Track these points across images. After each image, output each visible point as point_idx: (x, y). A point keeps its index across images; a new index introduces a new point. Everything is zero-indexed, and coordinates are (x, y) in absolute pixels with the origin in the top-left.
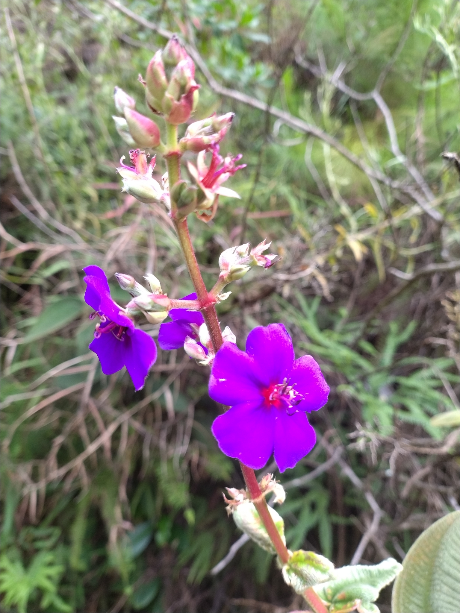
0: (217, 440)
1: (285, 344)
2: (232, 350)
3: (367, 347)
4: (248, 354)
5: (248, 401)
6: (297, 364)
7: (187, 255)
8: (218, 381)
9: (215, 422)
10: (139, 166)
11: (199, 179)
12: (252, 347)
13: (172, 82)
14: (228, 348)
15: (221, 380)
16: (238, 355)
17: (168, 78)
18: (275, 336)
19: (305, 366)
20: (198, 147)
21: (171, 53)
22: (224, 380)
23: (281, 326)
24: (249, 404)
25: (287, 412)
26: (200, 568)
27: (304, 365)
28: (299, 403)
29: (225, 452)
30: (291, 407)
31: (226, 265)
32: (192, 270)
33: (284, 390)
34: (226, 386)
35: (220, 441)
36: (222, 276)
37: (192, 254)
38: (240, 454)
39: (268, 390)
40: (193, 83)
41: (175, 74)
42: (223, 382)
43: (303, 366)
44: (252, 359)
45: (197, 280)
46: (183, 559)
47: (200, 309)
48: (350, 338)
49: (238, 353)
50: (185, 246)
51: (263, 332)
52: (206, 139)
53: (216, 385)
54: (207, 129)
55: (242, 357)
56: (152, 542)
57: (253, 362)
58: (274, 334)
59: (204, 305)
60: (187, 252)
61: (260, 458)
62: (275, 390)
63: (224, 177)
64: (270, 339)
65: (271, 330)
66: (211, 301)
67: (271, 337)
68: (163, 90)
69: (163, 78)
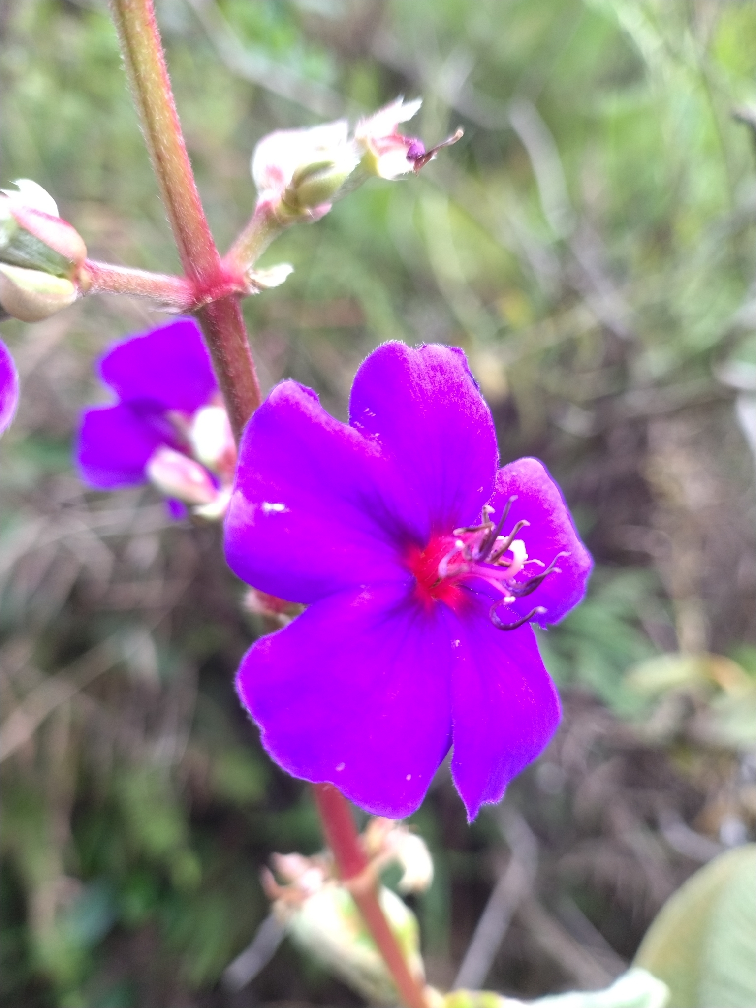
0: (257, 723)
1: (474, 408)
2: (307, 408)
4: (359, 430)
5: (363, 586)
6: (507, 479)
7: (149, 98)
8: (259, 513)
9: (249, 660)
12: (371, 410)
14: (292, 401)
15: (268, 507)
16: (328, 429)
18: (442, 382)
19: (529, 484)
22: (279, 507)
23: (457, 354)
24: (366, 595)
25: (496, 619)
27: (525, 480)
28: (535, 588)
29: (286, 764)
30: (509, 599)
31: (278, 174)
32: (166, 155)
33: (487, 544)
34: (287, 530)
35: (267, 727)
36: (267, 205)
37: (167, 97)
38: (340, 768)
39: (423, 555)
42: (279, 514)
43: (524, 484)
44: (374, 447)
45: (181, 195)
47: (194, 304)
49: (328, 424)
50: (140, 58)
51: (405, 360)
53: (252, 523)
55: (339, 435)
57: (378, 455)
58: (438, 373)
59: (208, 291)
60: (149, 85)
61: (409, 777)
62: (459, 544)
64: (429, 387)
65: (429, 362)
66: (228, 280)
67: (432, 381)
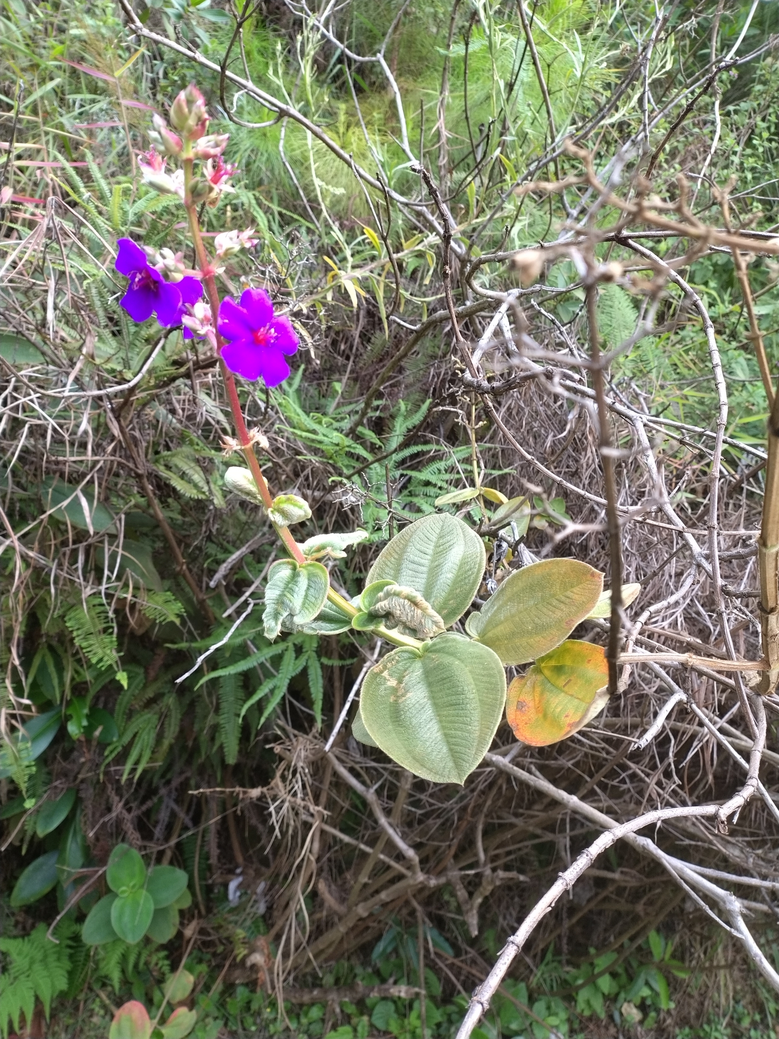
3: (370, 435)
7: (195, 234)
10: (156, 165)
11: (209, 178)
13: (193, 114)
17: (190, 112)
20: (206, 156)
21: (191, 94)
26: (137, 763)
31: (221, 246)
32: (198, 246)
36: (219, 254)
40: (206, 116)
41: (194, 109)
45: (201, 254)
46: (110, 754)
48: (346, 424)
50: (194, 227)
52: (213, 151)
54: (212, 143)
56: (62, 735)
59: (207, 275)
60: (195, 232)
63: (225, 178)
66: (211, 272)
68: (186, 119)
69: (186, 110)
